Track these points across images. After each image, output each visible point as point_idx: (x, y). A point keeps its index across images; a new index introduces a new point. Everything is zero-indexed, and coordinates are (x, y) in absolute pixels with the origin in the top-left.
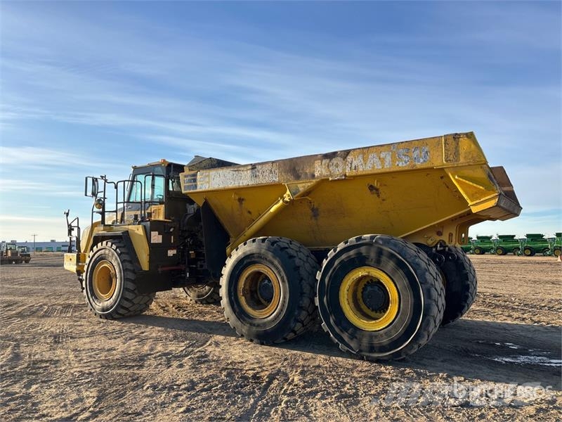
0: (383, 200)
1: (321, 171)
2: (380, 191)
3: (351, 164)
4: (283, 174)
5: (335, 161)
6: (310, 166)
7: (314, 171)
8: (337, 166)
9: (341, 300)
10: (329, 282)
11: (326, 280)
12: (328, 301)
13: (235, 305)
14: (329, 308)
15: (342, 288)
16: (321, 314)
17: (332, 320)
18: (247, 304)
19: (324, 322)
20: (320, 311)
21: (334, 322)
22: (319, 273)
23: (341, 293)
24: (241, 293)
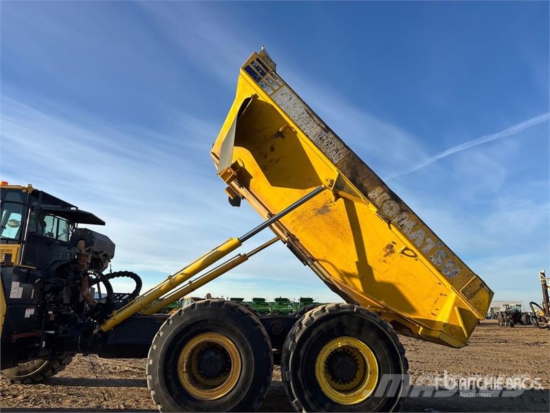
0: (384, 261)
1: (376, 198)
2: (393, 255)
3: (402, 220)
4: (345, 164)
5: (393, 203)
6: (371, 185)
7: (370, 192)
8: (391, 209)
9: (317, 373)
10: (305, 353)
11: (302, 352)
12: (302, 375)
13: (173, 385)
14: (303, 383)
15: (318, 359)
16: (293, 390)
17: (306, 397)
18: (190, 383)
19: (297, 399)
20: (292, 386)
21: (310, 398)
22: (292, 344)
23: (317, 365)
24: (183, 368)
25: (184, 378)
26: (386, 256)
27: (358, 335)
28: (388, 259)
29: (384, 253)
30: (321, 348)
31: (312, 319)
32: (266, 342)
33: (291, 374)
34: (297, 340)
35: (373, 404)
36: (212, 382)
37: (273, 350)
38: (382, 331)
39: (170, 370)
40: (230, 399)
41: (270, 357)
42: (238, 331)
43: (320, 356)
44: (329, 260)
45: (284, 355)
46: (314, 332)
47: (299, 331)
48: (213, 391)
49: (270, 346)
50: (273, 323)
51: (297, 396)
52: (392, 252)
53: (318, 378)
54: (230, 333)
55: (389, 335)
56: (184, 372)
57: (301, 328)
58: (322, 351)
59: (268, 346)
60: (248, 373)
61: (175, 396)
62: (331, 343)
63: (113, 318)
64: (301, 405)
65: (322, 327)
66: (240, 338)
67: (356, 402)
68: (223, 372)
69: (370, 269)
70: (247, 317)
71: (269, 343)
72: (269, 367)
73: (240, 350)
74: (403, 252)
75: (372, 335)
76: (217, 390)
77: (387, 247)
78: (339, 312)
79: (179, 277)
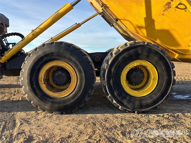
0: (163, 15)
2: (169, 10)
9: (122, 81)
10: (114, 70)
11: (113, 70)
12: (113, 82)
13: (37, 91)
14: (114, 86)
15: (122, 73)
16: (108, 90)
17: (115, 94)
18: (47, 89)
19: (110, 95)
20: (107, 88)
21: (118, 94)
22: (107, 66)
23: (122, 77)
24: (42, 81)
25: (44, 87)
26: (164, 11)
27: (147, 58)
28: (166, 13)
29: (164, 9)
30: (124, 67)
31: (119, 50)
32: (91, 65)
33: (106, 82)
34: (109, 63)
35: (154, 96)
36: (62, 87)
37: (96, 69)
38: (162, 56)
39: (34, 83)
40: (71, 97)
41: (94, 73)
42: (74, 59)
43: (123, 71)
44: (127, 19)
45: (102, 72)
46: (120, 58)
47: (111, 58)
48: (62, 93)
49: (94, 67)
50: (95, 55)
51: (110, 94)
52: (169, 7)
53: (122, 83)
54: (69, 60)
55: (166, 58)
56: (43, 84)
57: (112, 56)
58: (125, 69)
59: (92, 67)
60: (81, 82)
61: (39, 97)
62: (130, 64)
63: (4, 56)
64: (112, 98)
65: (125, 55)
66: (75, 63)
67: (144, 95)
68: (68, 82)
69: (153, 21)
70: (78, 50)
71: (93, 65)
72: (93, 79)
73: (76, 70)
74: (177, 7)
75: (156, 58)
76: (64, 92)
77: (167, 4)
78: (136, 45)
79: (38, 30)
